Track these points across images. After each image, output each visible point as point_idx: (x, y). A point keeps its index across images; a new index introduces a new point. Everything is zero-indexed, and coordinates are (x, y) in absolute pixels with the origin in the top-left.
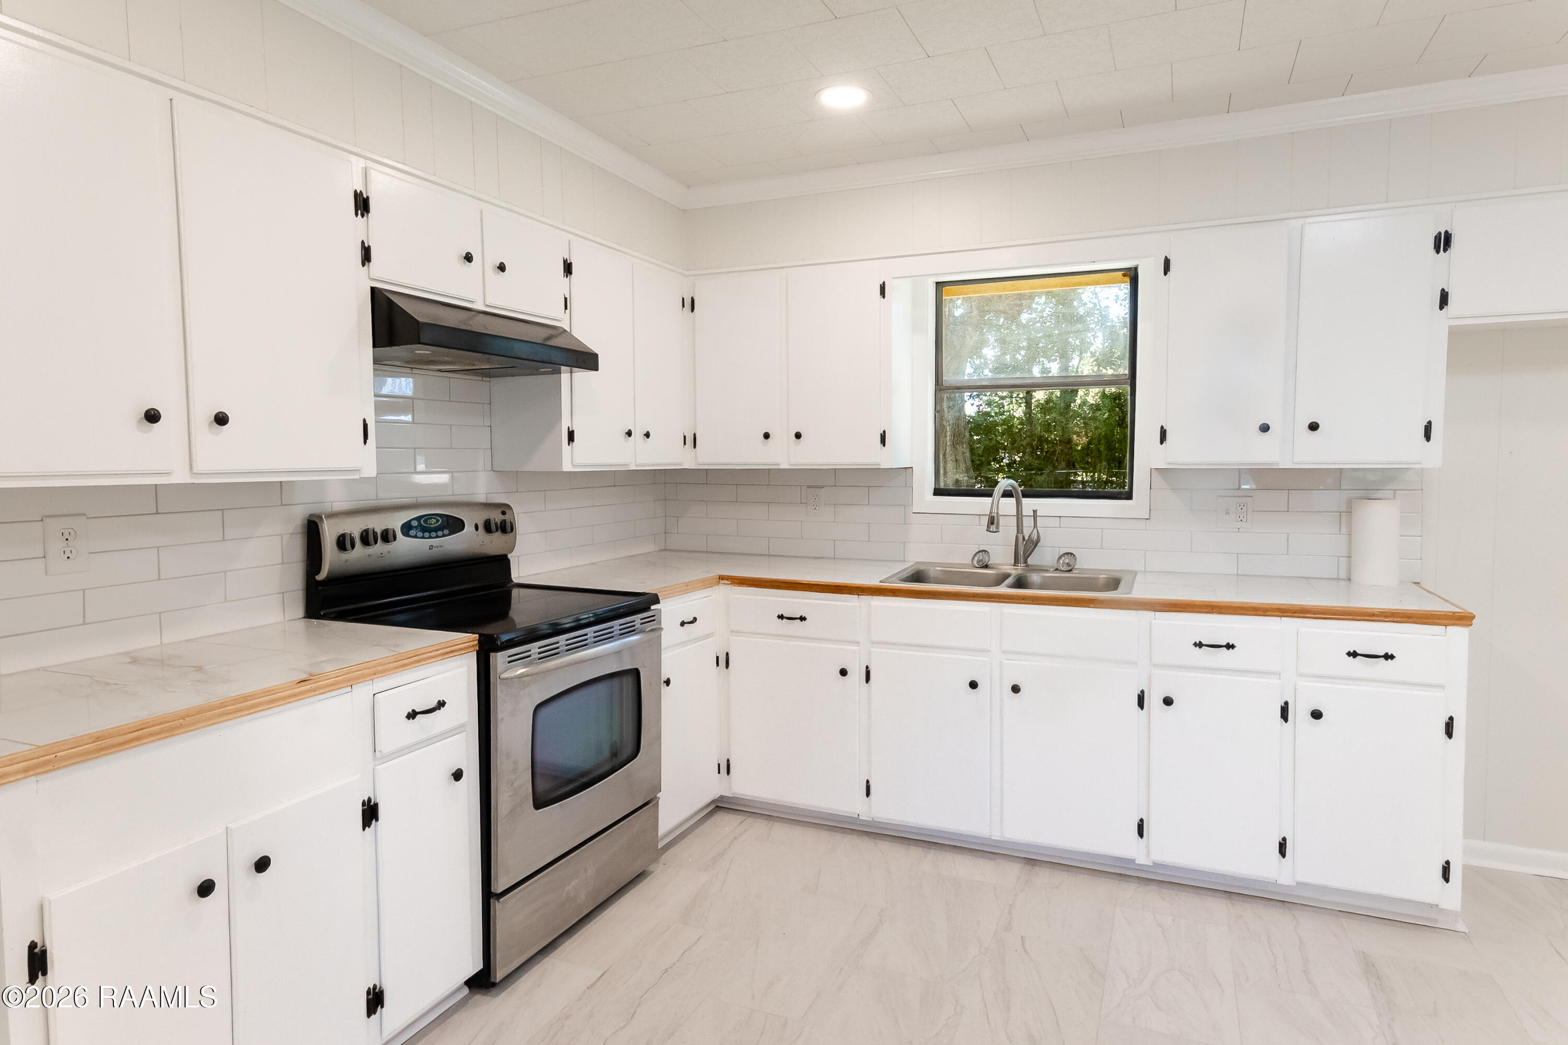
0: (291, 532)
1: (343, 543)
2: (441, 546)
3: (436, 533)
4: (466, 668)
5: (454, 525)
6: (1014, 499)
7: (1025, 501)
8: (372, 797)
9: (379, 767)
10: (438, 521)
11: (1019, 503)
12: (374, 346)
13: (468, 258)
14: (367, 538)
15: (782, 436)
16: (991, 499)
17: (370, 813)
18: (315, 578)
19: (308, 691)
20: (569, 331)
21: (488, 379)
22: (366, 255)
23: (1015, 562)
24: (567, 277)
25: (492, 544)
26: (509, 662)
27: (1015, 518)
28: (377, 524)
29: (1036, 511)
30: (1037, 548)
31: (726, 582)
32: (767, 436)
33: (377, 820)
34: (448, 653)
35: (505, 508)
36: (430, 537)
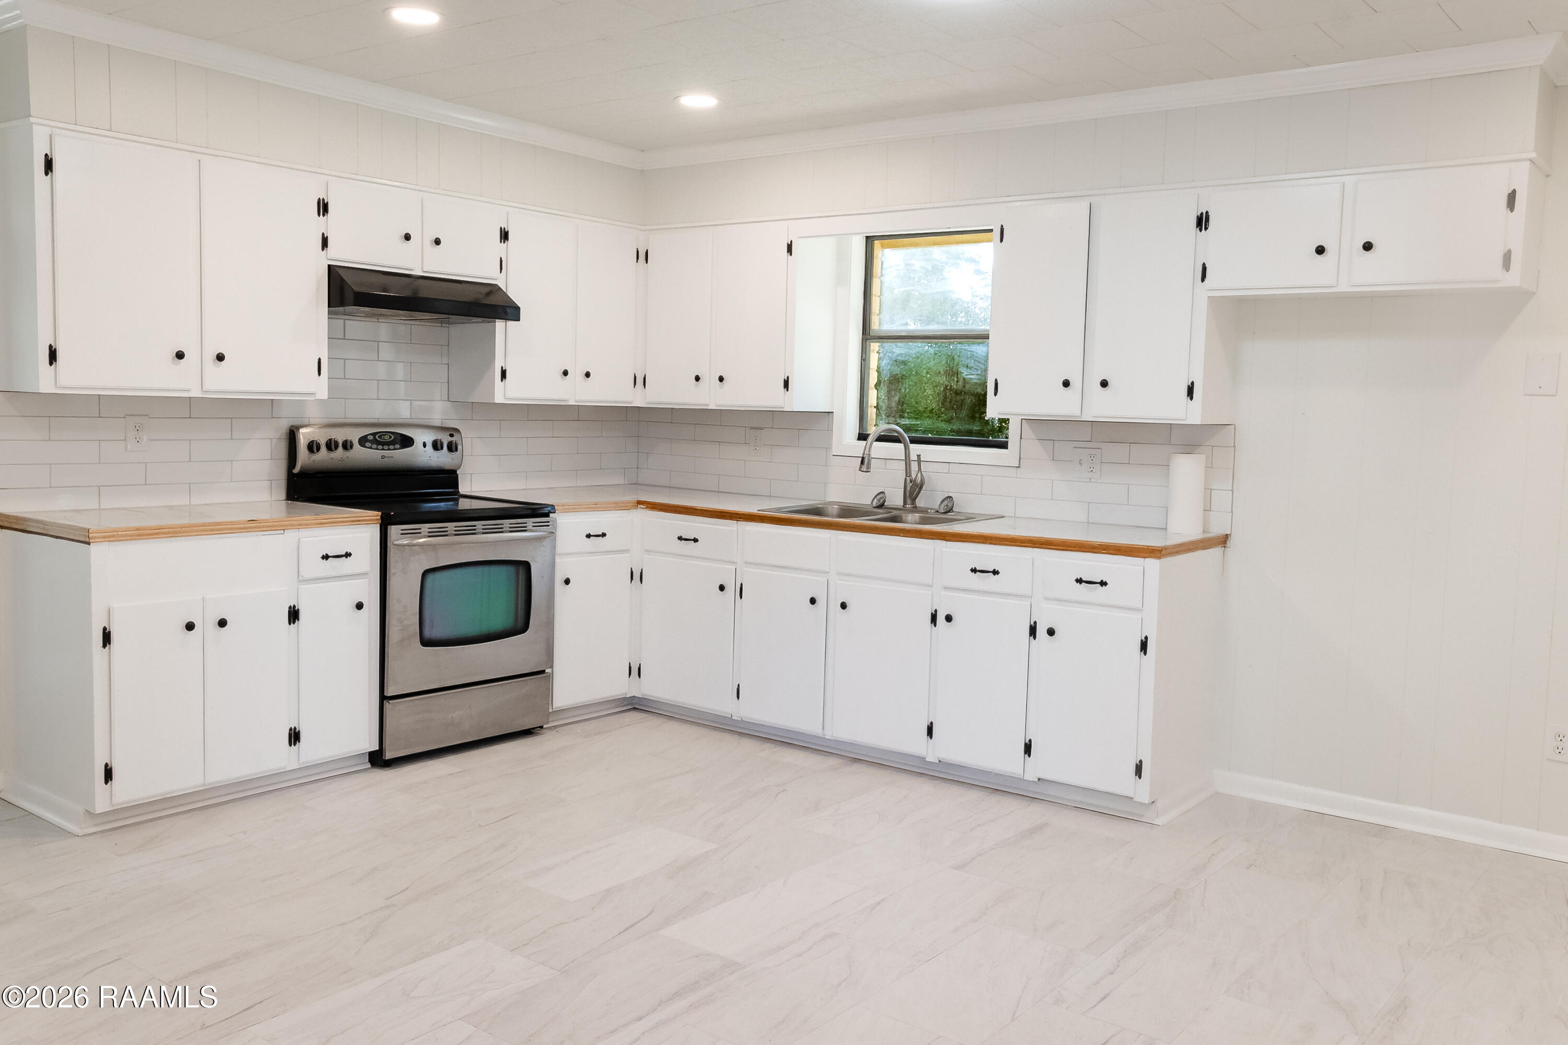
0: (278, 437)
1: (313, 447)
2: (392, 457)
3: (394, 445)
4: (368, 534)
5: (407, 442)
6: (902, 444)
7: (913, 447)
8: (296, 605)
9: (300, 586)
10: (390, 437)
11: (907, 448)
12: (329, 306)
13: (407, 237)
14: (331, 445)
15: (710, 379)
16: (865, 442)
17: (294, 615)
18: (292, 472)
19: (256, 527)
20: (505, 291)
21: (448, 326)
22: (325, 243)
23: (904, 504)
24: (504, 242)
25: (442, 459)
26: (402, 534)
27: (904, 462)
28: (340, 435)
29: (920, 455)
30: (922, 491)
31: (642, 506)
32: (697, 379)
33: (298, 620)
34: (355, 521)
35: (453, 431)
36: (383, 449)
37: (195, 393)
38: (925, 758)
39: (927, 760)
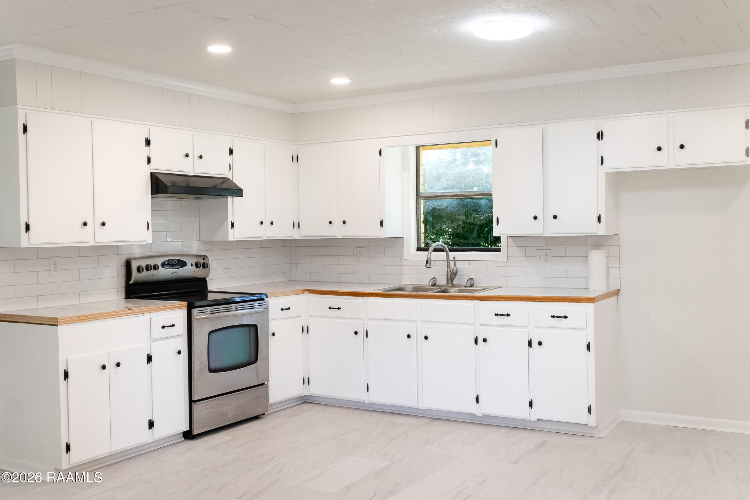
0: (120, 265)
1: (139, 269)
2: (177, 273)
3: (175, 266)
4: (183, 314)
5: (183, 264)
6: (445, 252)
7: (451, 253)
8: (150, 354)
9: (152, 343)
10: (175, 262)
11: (447, 254)
12: (152, 194)
13: (187, 155)
14: (148, 268)
15: (337, 223)
16: (428, 252)
17: (149, 359)
18: (129, 283)
19: (131, 313)
20: (232, 180)
21: (198, 200)
22: (149, 161)
23: (447, 284)
24: (231, 155)
25: (199, 273)
26: (199, 313)
27: (446, 262)
28: (152, 262)
29: (455, 258)
30: (456, 276)
31: (306, 292)
32: (330, 223)
33: (152, 361)
34: (176, 307)
35: (205, 257)
36: (172, 269)
37: (92, 244)
38: (475, 414)
39: (476, 415)
